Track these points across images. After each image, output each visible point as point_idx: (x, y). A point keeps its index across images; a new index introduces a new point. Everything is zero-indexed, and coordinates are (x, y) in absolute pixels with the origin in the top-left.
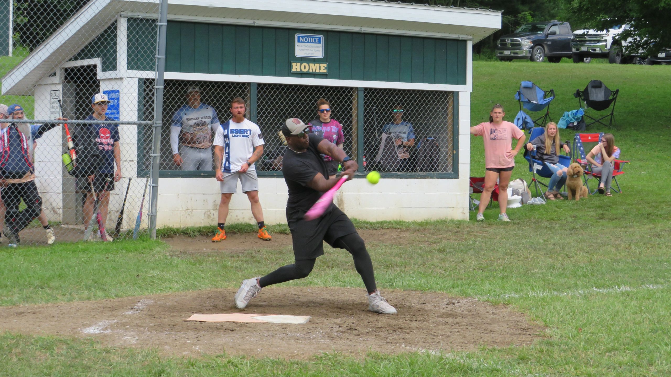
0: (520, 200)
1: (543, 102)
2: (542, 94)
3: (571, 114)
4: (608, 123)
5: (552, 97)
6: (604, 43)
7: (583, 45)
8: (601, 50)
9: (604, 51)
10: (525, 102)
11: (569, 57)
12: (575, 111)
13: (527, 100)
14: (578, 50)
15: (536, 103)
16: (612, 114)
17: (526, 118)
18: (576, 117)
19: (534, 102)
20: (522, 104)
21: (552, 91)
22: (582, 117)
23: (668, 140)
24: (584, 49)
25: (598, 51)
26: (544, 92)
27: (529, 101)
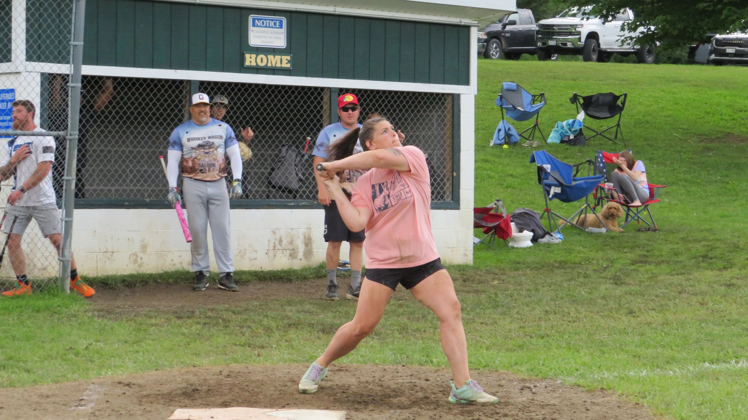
0: (531, 237)
1: (531, 109)
2: (530, 98)
3: (567, 125)
4: (613, 137)
5: (543, 103)
6: (578, 37)
7: (551, 39)
8: (573, 44)
9: (576, 46)
10: (508, 109)
11: (531, 53)
12: (571, 121)
13: (511, 106)
14: (544, 44)
15: (523, 110)
16: (618, 125)
17: (509, 129)
18: (573, 130)
19: (520, 108)
20: (504, 110)
21: (542, 95)
22: (581, 129)
23: (692, 158)
24: (552, 43)
25: (569, 45)
26: (533, 96)
27: (514, 108)
